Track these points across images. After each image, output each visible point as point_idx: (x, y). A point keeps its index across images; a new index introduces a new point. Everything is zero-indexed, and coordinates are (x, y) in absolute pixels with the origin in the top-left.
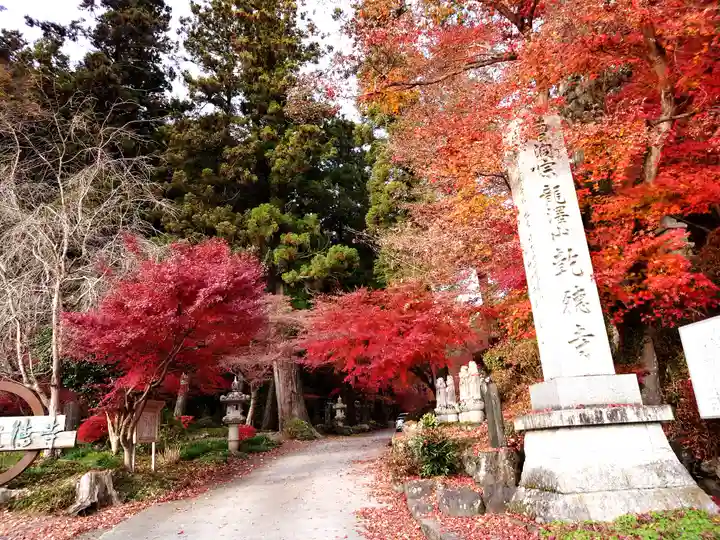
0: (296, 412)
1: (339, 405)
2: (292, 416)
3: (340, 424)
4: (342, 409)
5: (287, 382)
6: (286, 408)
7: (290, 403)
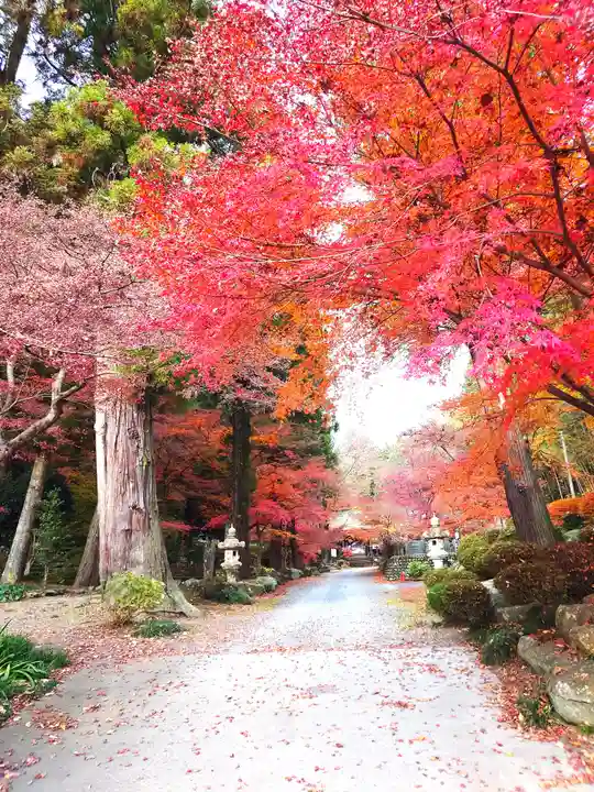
0: (139, 554)
1: (231, 541)
2: (128, 562)
3: (231, 579)
4: (235, 550)
5: (124, 484)
6: (117, 546)
7: (128, 532)
